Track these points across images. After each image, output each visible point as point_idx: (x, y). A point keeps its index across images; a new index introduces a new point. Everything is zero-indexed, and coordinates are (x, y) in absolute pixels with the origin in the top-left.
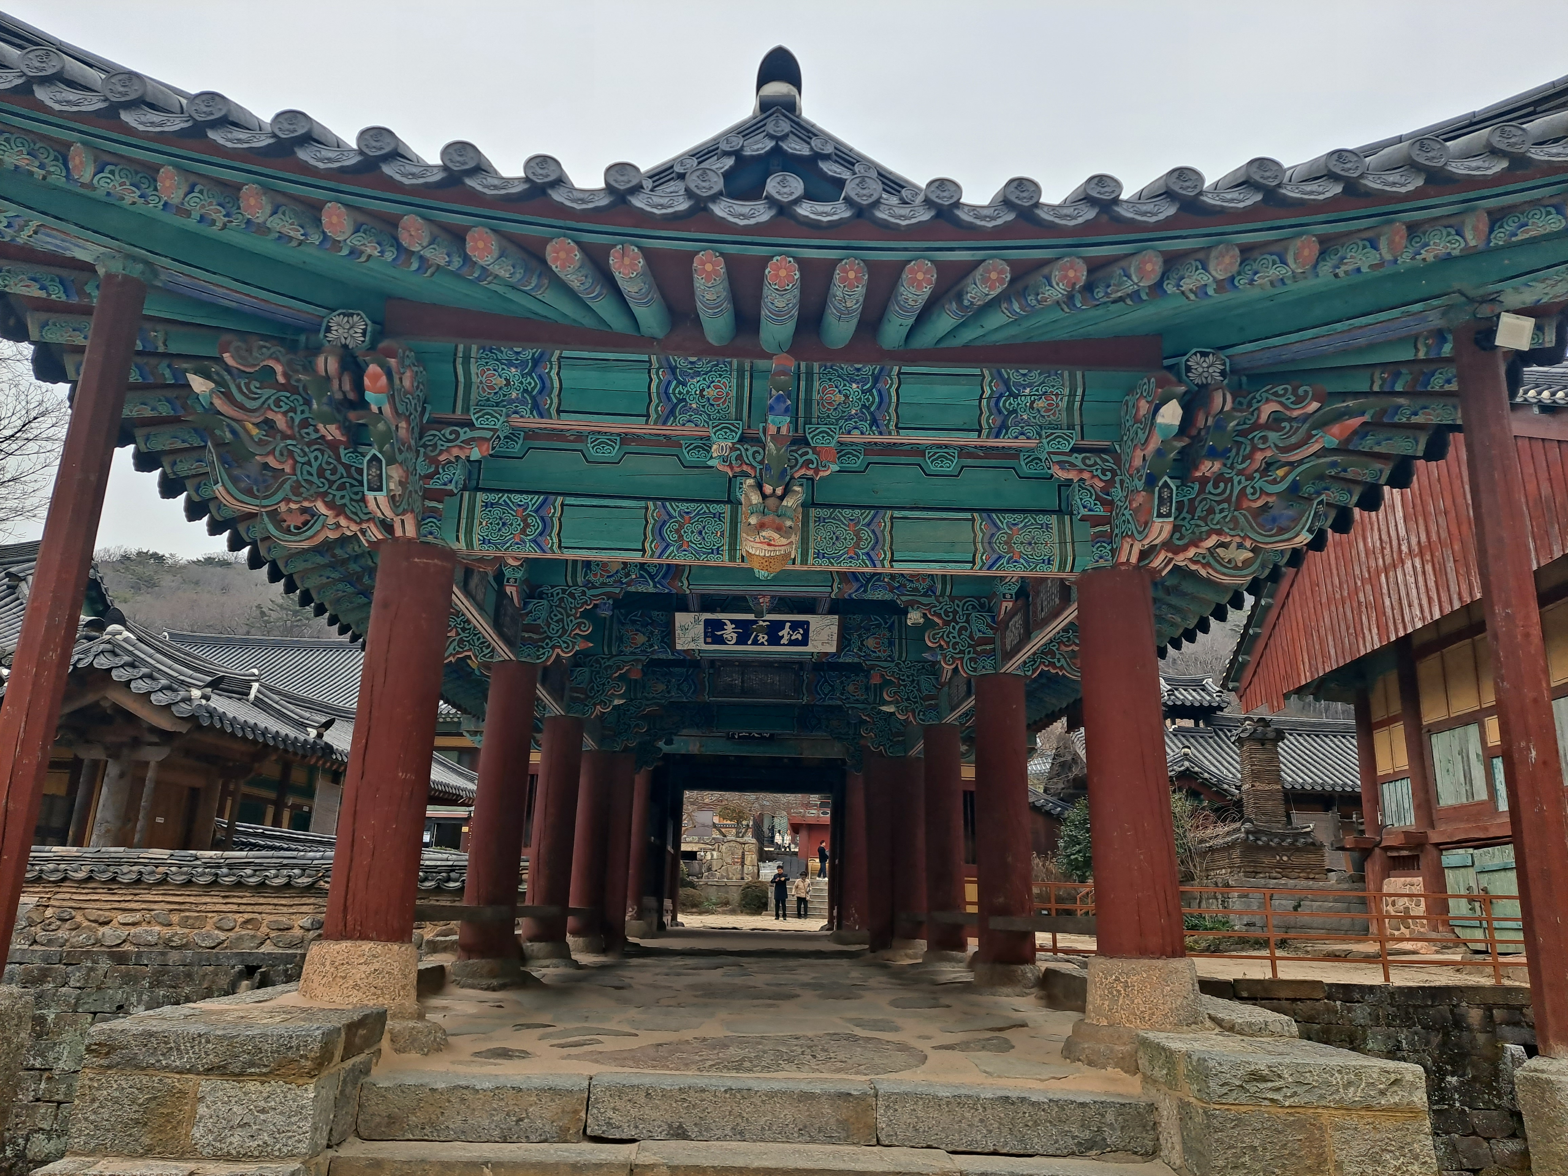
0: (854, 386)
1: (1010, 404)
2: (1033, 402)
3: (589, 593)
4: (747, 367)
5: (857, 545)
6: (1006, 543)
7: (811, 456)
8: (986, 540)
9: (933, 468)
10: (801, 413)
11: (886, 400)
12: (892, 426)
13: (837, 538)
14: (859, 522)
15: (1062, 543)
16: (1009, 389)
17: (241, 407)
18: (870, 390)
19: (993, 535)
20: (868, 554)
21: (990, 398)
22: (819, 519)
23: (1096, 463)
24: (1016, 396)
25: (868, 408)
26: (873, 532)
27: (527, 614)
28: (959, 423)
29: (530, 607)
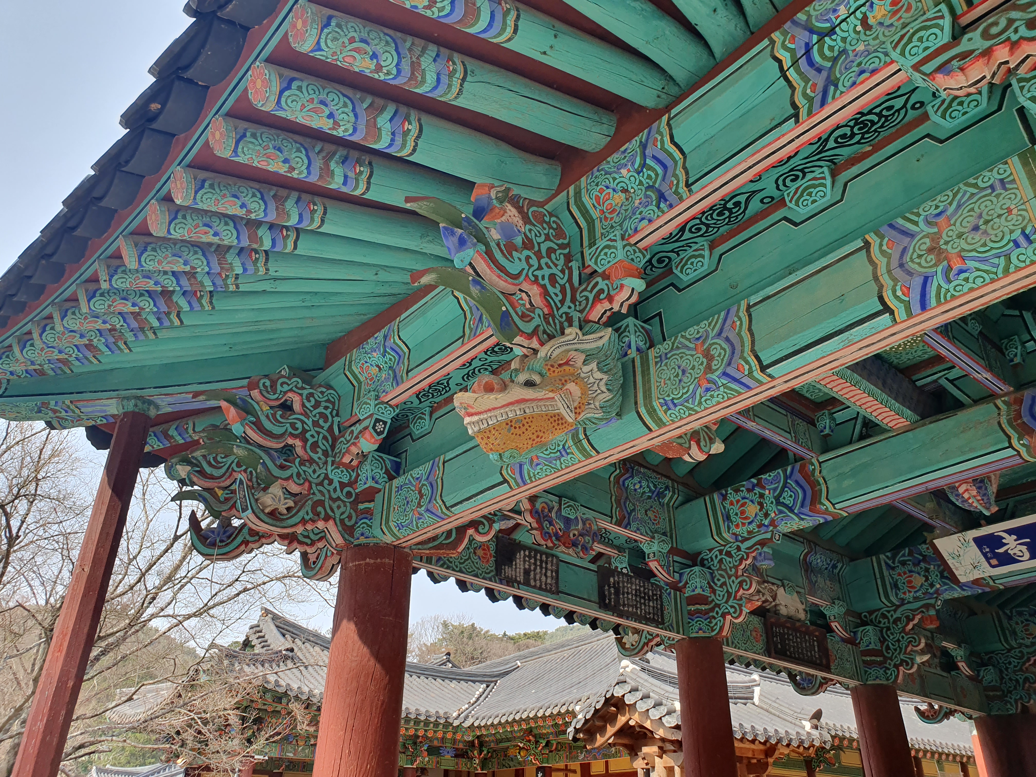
0: (624, 171)
1: (831, 48)
2: (864, 21)
3: (744, 546)
5: (709, 369)
6: (930, 250)
7: (602, 284)
8: (895, 263)
9: (802, 212)
10: (586, 242)
11: (669, 163)
12: (682, 188)
13: (684, 372)
14: (707, 337)
16: (812, 31)
17: (212, 477)
18: (644, 165)
19: (904, 250)
20: (725, 374)
21: (795, 63)
22: (660, 359)
23: (1011, 22)
24: (832, 31)
25: (652, 188)
26: (727, 339)
27: (685, 586)
28: (764, 126)
29: (685, 577)
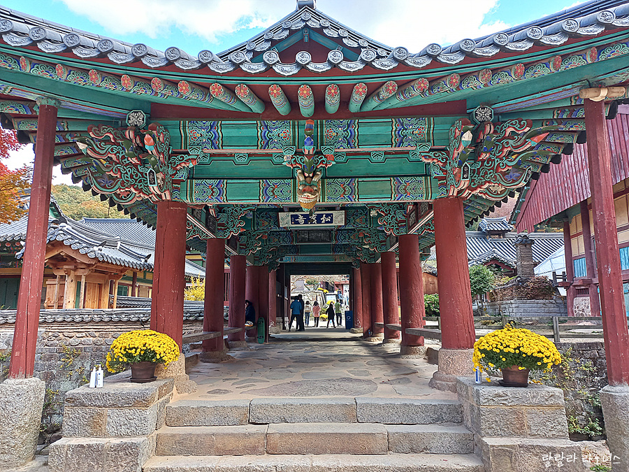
0: (340, 129)
1: (404, 133)
2: (413, 132)
3: (243, 209)
4: (296, 124)
5: (344, 193)
6: (404, 189)
7: (324, 159)
8: (396, 189)
9: (374, 159)
10: (319, 141)
11: (353, 134)
12: (356, 145)
13: (336, 191)
14: (345, 184)
15: (427, 188)
16: (403, 127)
17: (99, 153)
18: (346, 130)
19: (399, 186)
20: (349, 196)
21: (395, 131)
22: (329, 184)
23: (439, 156)
24: (406, 130)
25: (346, 138)
26: (351, 187)
27: (219, 219)
28: (383, 142)
29: (220, 216)
